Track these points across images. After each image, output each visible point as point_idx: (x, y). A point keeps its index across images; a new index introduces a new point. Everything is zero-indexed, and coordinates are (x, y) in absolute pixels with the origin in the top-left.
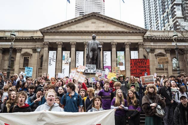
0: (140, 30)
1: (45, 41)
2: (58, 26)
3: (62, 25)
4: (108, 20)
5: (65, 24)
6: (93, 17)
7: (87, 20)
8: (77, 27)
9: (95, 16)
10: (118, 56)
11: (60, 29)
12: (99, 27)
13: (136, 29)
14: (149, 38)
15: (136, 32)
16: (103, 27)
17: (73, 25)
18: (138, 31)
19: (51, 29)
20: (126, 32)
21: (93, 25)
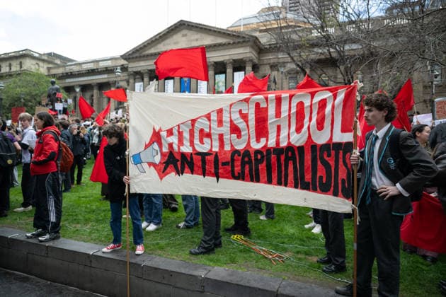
0: (244, 37)
1: (130, 70)
2: (141, 48)
3: (145, 46)
4: (201, 28)
5: (149, 44)
6: (182, 27)
7: (176, 33)
8: (164, 45)
9: (184, 24)
10: (216, 81)
11: (145, 51)
12: (192, 41)
13: (239, 36)
14: (273, 46)
15: (239, 42)
16: (197, 40)
17: (160, 43)
18: (241, 40)
19: (133, 53)
20: (224, 44)
21: (184, 39)
